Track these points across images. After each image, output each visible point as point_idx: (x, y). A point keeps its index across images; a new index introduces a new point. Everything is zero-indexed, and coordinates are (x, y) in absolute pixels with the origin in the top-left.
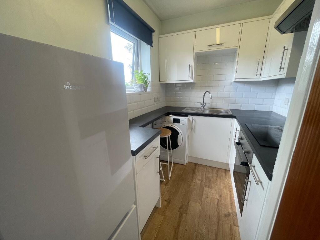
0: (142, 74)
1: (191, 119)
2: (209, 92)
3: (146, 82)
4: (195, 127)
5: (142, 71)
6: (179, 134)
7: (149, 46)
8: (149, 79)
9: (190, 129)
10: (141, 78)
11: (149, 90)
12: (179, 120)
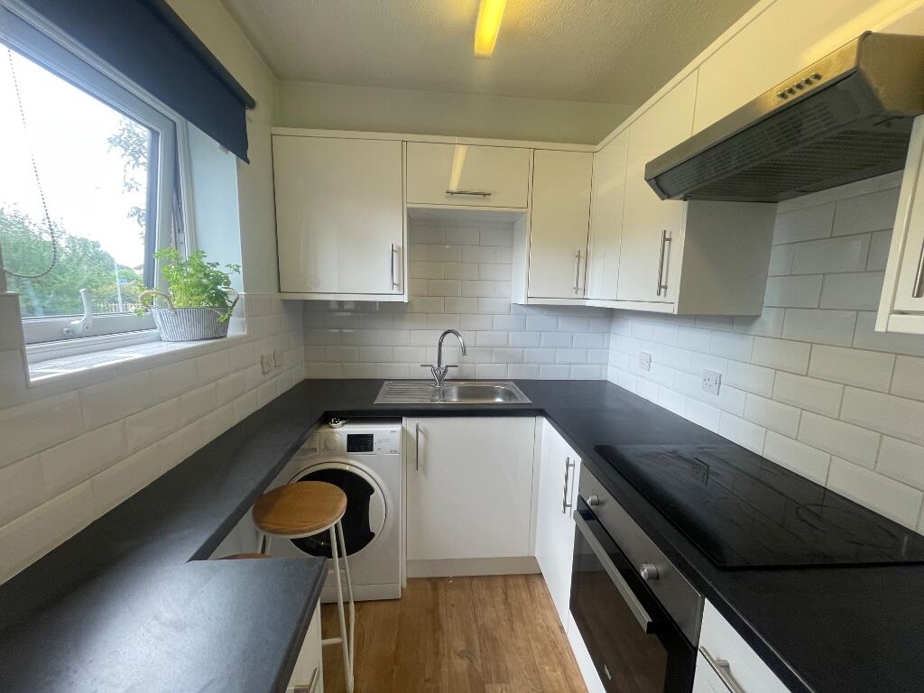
0: (203, 266)
1: (412, 431)
2: (457, 334)
3: (220, 297)
4: (426, 456)
5: (198, 253)
6: (371, 490)
7: (232, 157)
8: (237, 286)
9: (412, 466)
10: (194, 279)
11: (235, 329)
12: (371, 436)
